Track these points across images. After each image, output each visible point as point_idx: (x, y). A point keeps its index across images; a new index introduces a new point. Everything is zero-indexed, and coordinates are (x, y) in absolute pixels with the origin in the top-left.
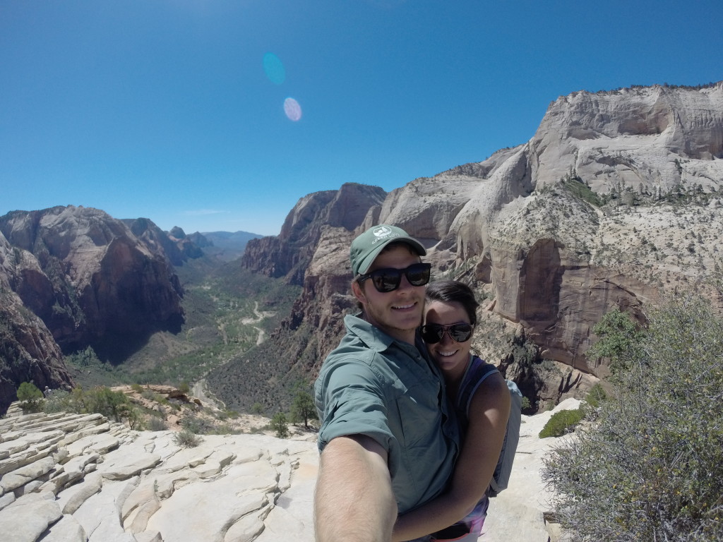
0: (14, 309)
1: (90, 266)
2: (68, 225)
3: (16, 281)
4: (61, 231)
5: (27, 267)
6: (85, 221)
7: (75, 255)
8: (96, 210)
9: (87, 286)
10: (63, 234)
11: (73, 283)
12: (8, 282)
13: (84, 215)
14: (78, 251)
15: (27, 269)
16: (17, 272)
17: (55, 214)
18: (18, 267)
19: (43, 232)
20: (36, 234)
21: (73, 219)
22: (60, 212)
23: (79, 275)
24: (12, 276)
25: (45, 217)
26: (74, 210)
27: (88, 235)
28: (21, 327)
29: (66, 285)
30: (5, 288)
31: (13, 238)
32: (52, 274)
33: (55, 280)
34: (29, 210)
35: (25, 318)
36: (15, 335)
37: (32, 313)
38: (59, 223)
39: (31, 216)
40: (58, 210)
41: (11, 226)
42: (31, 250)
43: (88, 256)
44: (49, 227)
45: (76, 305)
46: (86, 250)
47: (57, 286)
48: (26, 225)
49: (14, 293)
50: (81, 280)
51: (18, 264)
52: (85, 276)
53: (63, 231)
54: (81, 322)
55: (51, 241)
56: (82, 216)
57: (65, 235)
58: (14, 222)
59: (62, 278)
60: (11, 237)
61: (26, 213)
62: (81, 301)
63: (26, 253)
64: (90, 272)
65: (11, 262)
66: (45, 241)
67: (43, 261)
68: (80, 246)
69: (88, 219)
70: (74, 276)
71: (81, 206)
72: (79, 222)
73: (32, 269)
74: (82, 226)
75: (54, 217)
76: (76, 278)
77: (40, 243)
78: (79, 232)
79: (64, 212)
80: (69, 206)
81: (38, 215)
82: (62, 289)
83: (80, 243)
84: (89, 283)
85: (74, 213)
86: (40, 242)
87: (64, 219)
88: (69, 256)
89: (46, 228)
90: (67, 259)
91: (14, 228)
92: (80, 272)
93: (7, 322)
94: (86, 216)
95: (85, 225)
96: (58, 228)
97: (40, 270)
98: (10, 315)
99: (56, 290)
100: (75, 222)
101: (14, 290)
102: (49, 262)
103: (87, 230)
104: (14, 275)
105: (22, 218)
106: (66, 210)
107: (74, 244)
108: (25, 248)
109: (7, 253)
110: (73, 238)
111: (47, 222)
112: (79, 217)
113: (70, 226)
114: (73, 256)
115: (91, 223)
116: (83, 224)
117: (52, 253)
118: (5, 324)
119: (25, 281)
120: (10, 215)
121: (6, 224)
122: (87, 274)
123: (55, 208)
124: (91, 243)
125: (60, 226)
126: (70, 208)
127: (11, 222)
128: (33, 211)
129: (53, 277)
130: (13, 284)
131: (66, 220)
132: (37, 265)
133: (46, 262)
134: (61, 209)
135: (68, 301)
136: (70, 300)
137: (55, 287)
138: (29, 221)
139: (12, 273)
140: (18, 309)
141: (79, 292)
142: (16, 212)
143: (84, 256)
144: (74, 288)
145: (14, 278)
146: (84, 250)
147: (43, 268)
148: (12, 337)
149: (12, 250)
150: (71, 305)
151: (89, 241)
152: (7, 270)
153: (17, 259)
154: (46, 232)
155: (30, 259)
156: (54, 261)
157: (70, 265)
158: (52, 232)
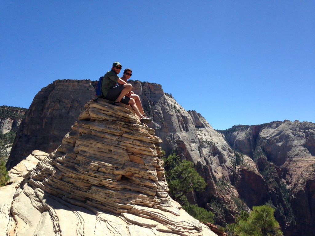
0: (230, 198)
1: (304, 173)
2: (283, 137)
3: (235, 177)
4: (278, 142)
5: (245, 168)
6: (301, 133)
7: (292, 163)
8: (312, 124)
9: (301, 191)
10: (280, 144)
11: (288, 187)
12: (228, 177)
13: (300, 128)
14: (294, 159)
15: (245, 170)
16: (237, 171)
17: (272, 128)
18: (238, 167)
19: (262, 142)
20: (256, 143)
21: (289, 132)
22: (277, 126)
23: (294, 180)
24: (232, 173)
25: (263, 130)
26: (290, 124)
27: (304, 146)
28: (232, 212)
29: (280, 186)
30: (225, 181)
31: (236, 146)
32: (268, 177)
33: (270, 182)
34: (250, 125)
35: (238, 206)
36: (225, 217)
37: (245, 204)
38: (276, 135)
39: (251, 129)
40: (275, 125)
41: (235, 137)
42: (251, 155)
43: (304, 165)
44: (267, 138)
45: (289, 206)
46: (302, 159)
47: (272, 187)
48: (247, 136)
49: (232, 186)
50: (296, 185)
51: (238, 165)
52: (300, 182)
53: (280, 142)
54: (292, 222)
55: (269, 149)
56: (298, 129)
57: (282, 145)
58: (238, 134)
59: (278, 181)
60: (235, 145)
61: (247, 127)
62: (294, 203)
63: (246, 158)
64: (304, 179)
65: (233, 163)
66: (263, 149)
67: (261, 166)
68: (296, 155)
69: (304, 132)
70: (290, 181)
71: (297, 121)
72: (295, 135)
73: (249, 170)
74: (298, 138)
75: (271, 130)
76: (290, 183)
77: (259, 151)
78: (295, 143)
79: (280, 126)
80: (285, 121)
81: (258, 129)
82: (276, 190)
83: (296, 153)
84: (303, 189)
85: (290, 127)
86: (259, 149)
87: (281, 132)
88: (286, 163)
89: (264, 139)
90: (284, 166)
91: (237, 138)
92: (295, 177)
93: (220, 206)
94: (302, 129)
95: (302, 137)
96: (275, 139)
97: (257, 172)
98: (224, 201)
99: (271, 190)
100: (291, 134)
101: (233, 184)
102: (267, 166)
103: (303, 142)
104: (234, 173)
105: (244, 131)
106: (282, 124)
107: (291, 153)
108: (245, 154)
109: (230, 156)
110: (290, 148)
111: (265, 134)
112: (296, 130)
113: (287, 137)
114: (290, 163)
115: (307, 136)
116: (299, 136)
117: (269, 159)
118: (219, 207)
119: (243, 178)
120: (235, 129)
121: (231, 135)
122: (301, 181)
123: (272, 123)
124: (307, 153)
125: (277, 137)
126: (286, 123)
127: (235, 134)
128: (253, 126)
129: (269, 179)
130: (233, 179)
131: (283, 133)
132: (255, 167)
133: (264, 166)
134: (278, 123)
135: (281, 201)
136: (283, 201)
137: (270, 188)
138: (249, 133)
139: (232, 171)
140: (233, 199)
141: (293, 196)
142: (240, 126)
143: (299, 164)
144: (288, 191)
145: (234, 175)
146: (299, 159)
147: (261, 170)
148: (223, 218)
149: (233, 154)
150: (284, 206)
151: (305, 151)
152: (228, 168)
153: (238, 161)
154: (265, 142)
155: (248, 162)
156: (271, 166)
157: (286, 171)
158: (270, 142)
